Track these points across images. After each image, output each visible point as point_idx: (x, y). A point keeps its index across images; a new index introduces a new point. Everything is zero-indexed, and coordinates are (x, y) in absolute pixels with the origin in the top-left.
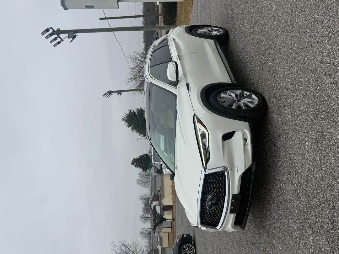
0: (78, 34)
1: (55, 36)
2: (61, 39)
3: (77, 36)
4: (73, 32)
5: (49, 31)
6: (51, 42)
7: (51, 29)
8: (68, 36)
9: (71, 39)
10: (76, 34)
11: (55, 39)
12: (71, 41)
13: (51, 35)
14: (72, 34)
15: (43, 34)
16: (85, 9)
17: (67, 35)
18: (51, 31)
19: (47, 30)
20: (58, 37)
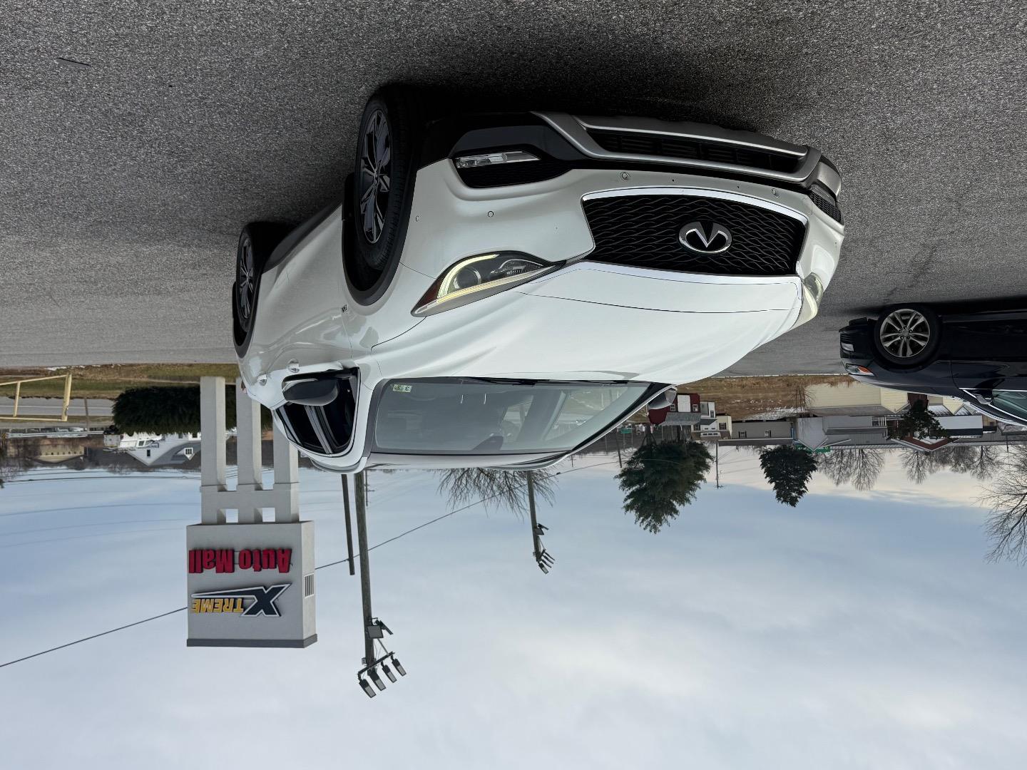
0: (373, 616)
1: (379, 669)
2: (386, 657)
3: (379, 620)
4: (369, 628)
5: (365, 680)
6: (393, 680)
7: (362, 675)
8: (378, 638)
9: (384, 632)
10: (374, 621)
11: (386, 669)
12: (391, 633)
13: (375, 677)
14: (374, 629)
15: (371, 695)
16: (314, 597)
17: (376, 641)
18: (365, 676)
19: (364, 684)
20: (382, 664)
